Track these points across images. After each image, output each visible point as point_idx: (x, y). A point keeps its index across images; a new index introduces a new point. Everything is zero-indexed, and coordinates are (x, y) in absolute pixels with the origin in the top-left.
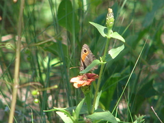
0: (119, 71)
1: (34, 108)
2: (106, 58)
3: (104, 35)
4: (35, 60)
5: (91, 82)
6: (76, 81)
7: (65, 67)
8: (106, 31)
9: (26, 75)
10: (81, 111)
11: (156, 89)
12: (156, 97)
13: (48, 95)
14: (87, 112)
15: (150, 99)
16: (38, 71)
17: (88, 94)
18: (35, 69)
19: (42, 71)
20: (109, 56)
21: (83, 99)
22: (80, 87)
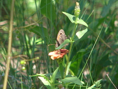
0: (84, 47)
1: (23, 74)
2: (74, 38)
3: (73, 21)
4: (24, 39)
5: (64, 56)
6: (53, 55)
7: (46, 44)
8: (74, 19)
9: (18, 49)
10: (56, 77)
11: (111, 60)
12: (111, 67)
13: (33, 65)
14: (61, 77)
15: (107, 68)
16: (26, 47)
17: (61, 64)
18: (24, 46)
19: (29, 47)
20: (76, 37)
21: (58, 68)
22: (56, 59)
